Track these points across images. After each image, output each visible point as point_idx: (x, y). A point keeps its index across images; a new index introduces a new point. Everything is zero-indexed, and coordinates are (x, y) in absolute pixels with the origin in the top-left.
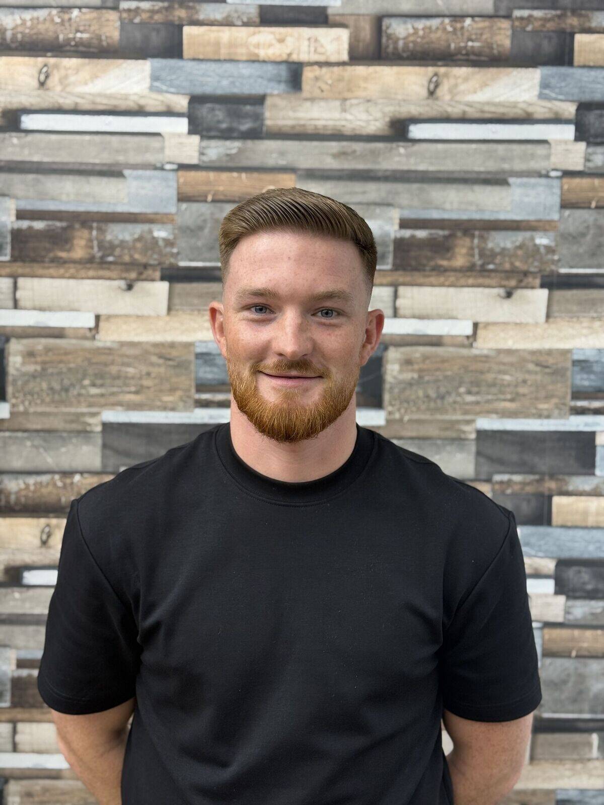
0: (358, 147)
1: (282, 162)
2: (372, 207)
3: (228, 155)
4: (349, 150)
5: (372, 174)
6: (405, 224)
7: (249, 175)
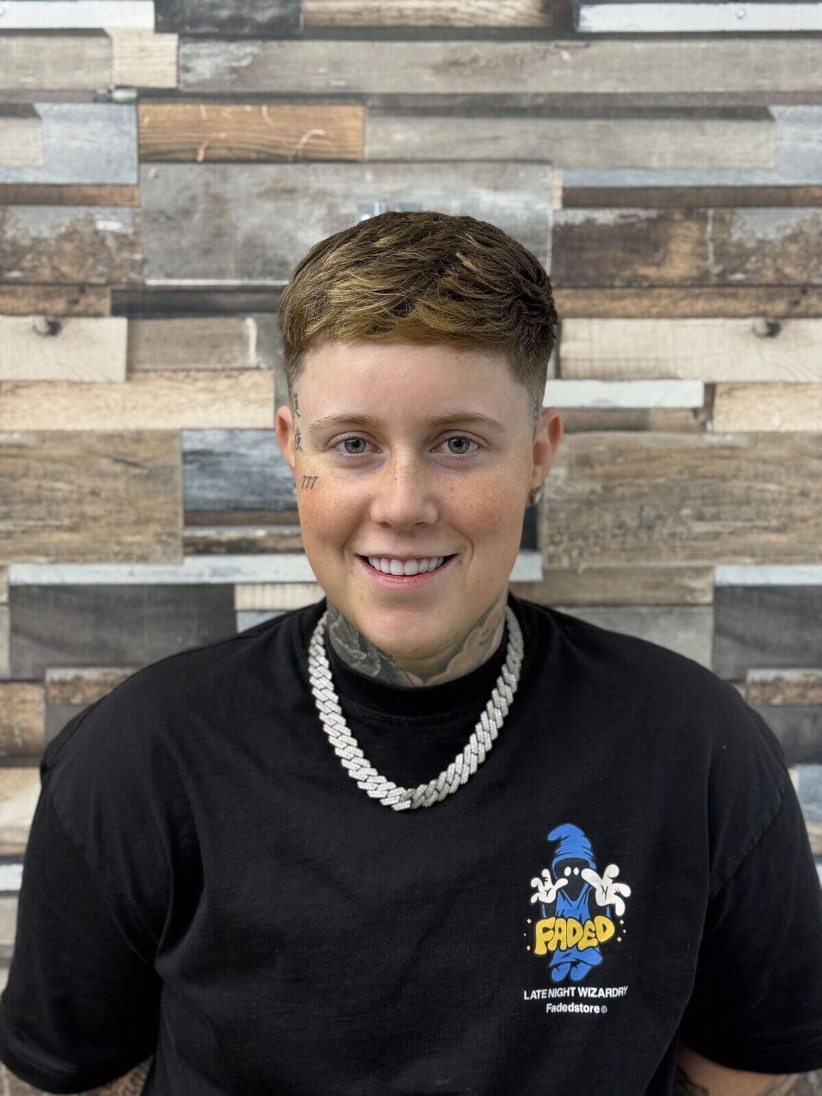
0: (483, 50)
1: (337, 83)
2: (511, 167)
3: (234, 70)
4: (465, 58)
5: (510, 103)
6: (572, 199)
7: (274, 109)
